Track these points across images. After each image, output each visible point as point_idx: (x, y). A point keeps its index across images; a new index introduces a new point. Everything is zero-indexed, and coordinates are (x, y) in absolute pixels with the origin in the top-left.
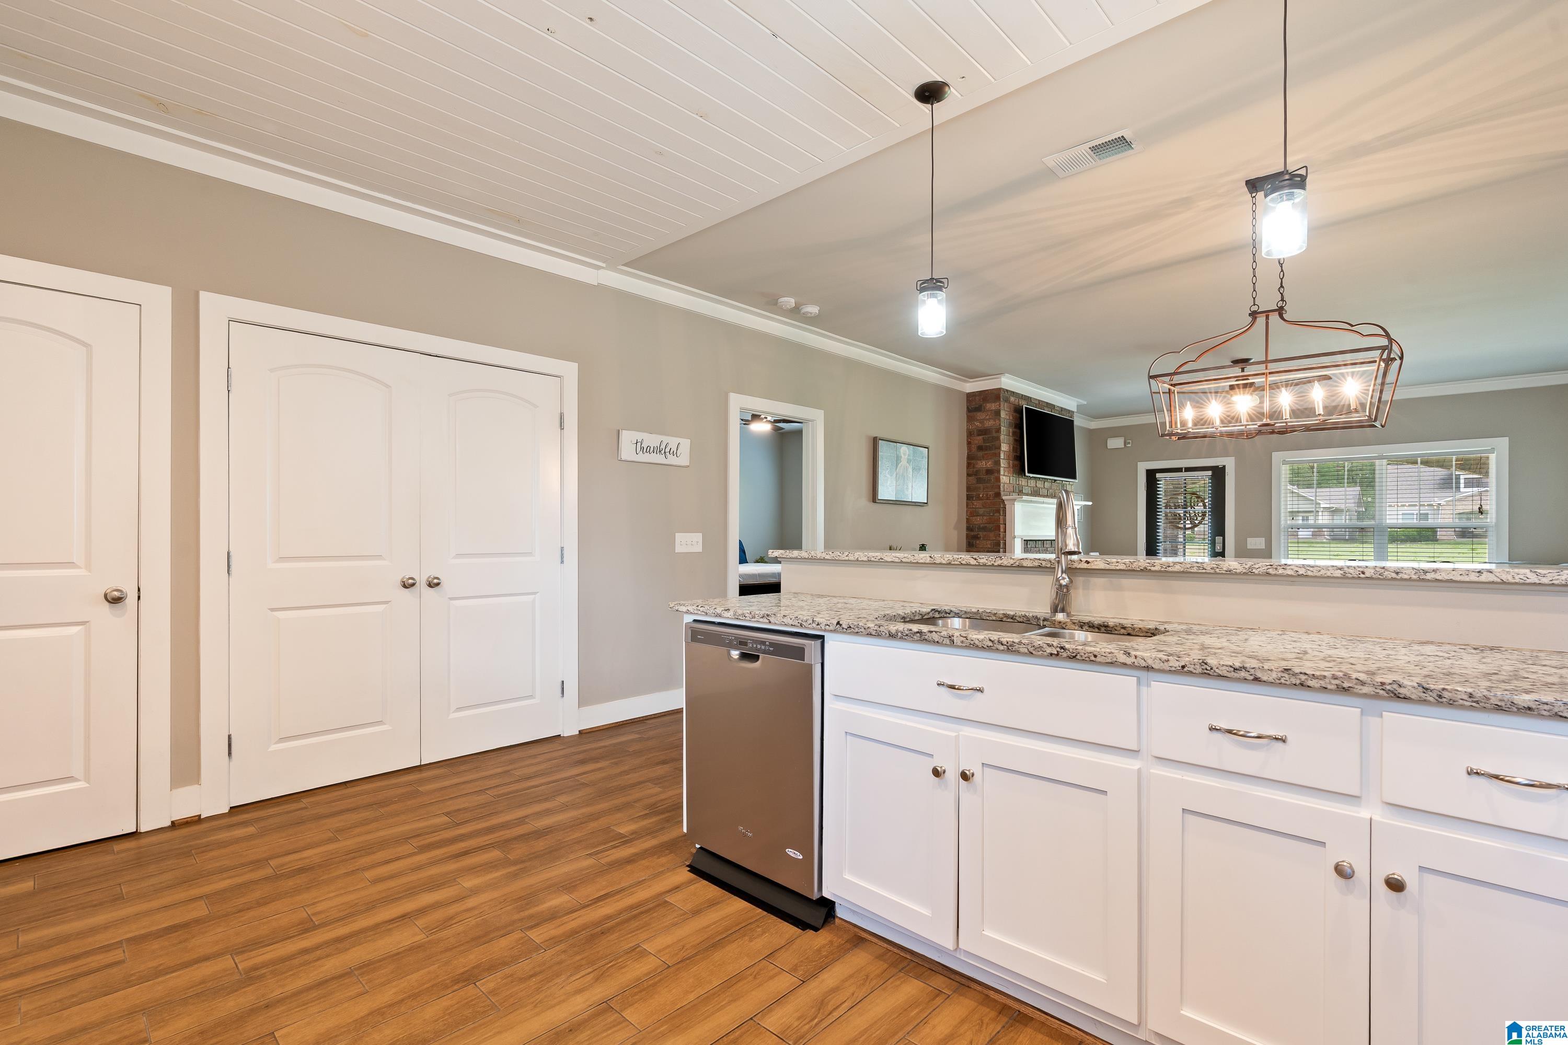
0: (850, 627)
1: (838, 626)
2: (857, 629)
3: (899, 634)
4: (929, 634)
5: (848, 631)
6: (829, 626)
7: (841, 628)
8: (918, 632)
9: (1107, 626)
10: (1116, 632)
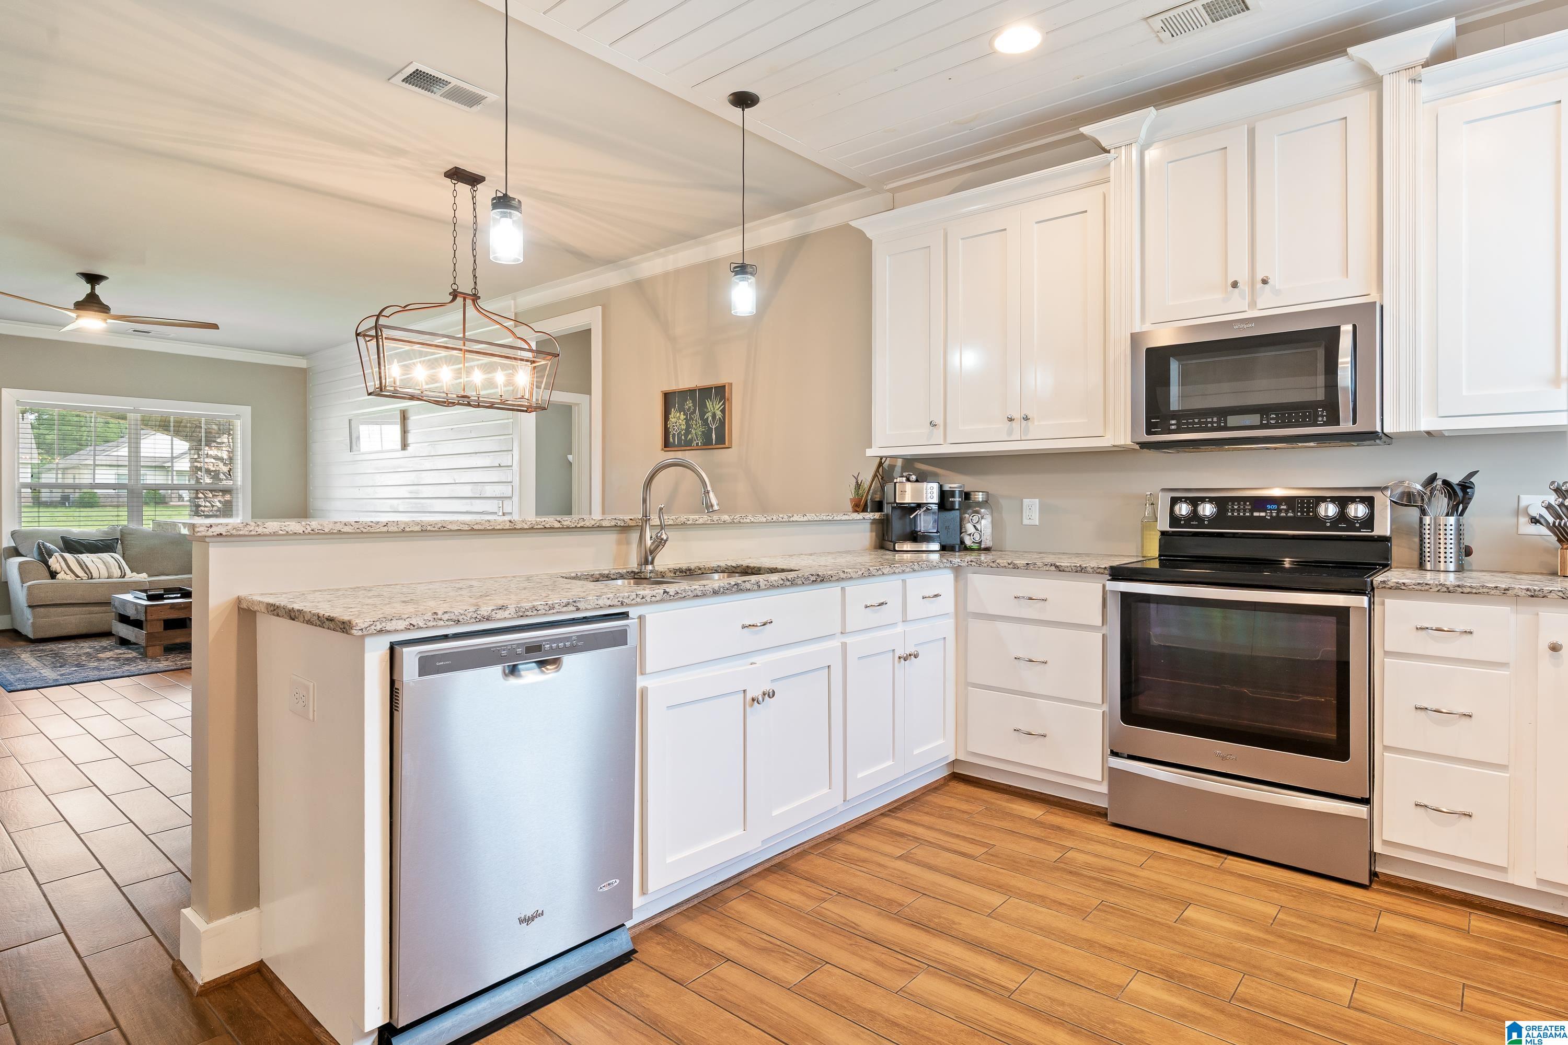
0: (678, 593)
1: (665, 594)
2: (684, 594)
3: (722, 590)
4: (743, 584)
5: (675, 598)
6: (655, 597)
7: (668, 596)
8: (735, 584)
9: (690, 570)
10: (696, 573)
